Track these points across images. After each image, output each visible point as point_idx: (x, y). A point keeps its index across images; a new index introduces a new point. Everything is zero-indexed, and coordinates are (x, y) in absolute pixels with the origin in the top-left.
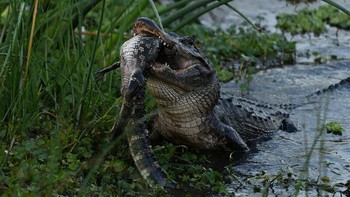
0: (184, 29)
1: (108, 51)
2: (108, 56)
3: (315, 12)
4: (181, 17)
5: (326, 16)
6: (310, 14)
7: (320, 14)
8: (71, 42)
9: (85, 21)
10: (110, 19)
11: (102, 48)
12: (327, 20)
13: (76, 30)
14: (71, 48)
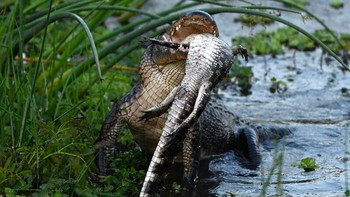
0: (132, 54)
1: (50, 78)
2: (50, 84)
3: (273, 34)
4: (127, 42)
5: (285, 38)
6: (268, 36)
7: (278, 36)
8: (11, 68)
9: (26, 47)
10: (53, 45)
11: (44, 75)
12: (286, 43)
13: (17, 57)
14: (11, 76)
